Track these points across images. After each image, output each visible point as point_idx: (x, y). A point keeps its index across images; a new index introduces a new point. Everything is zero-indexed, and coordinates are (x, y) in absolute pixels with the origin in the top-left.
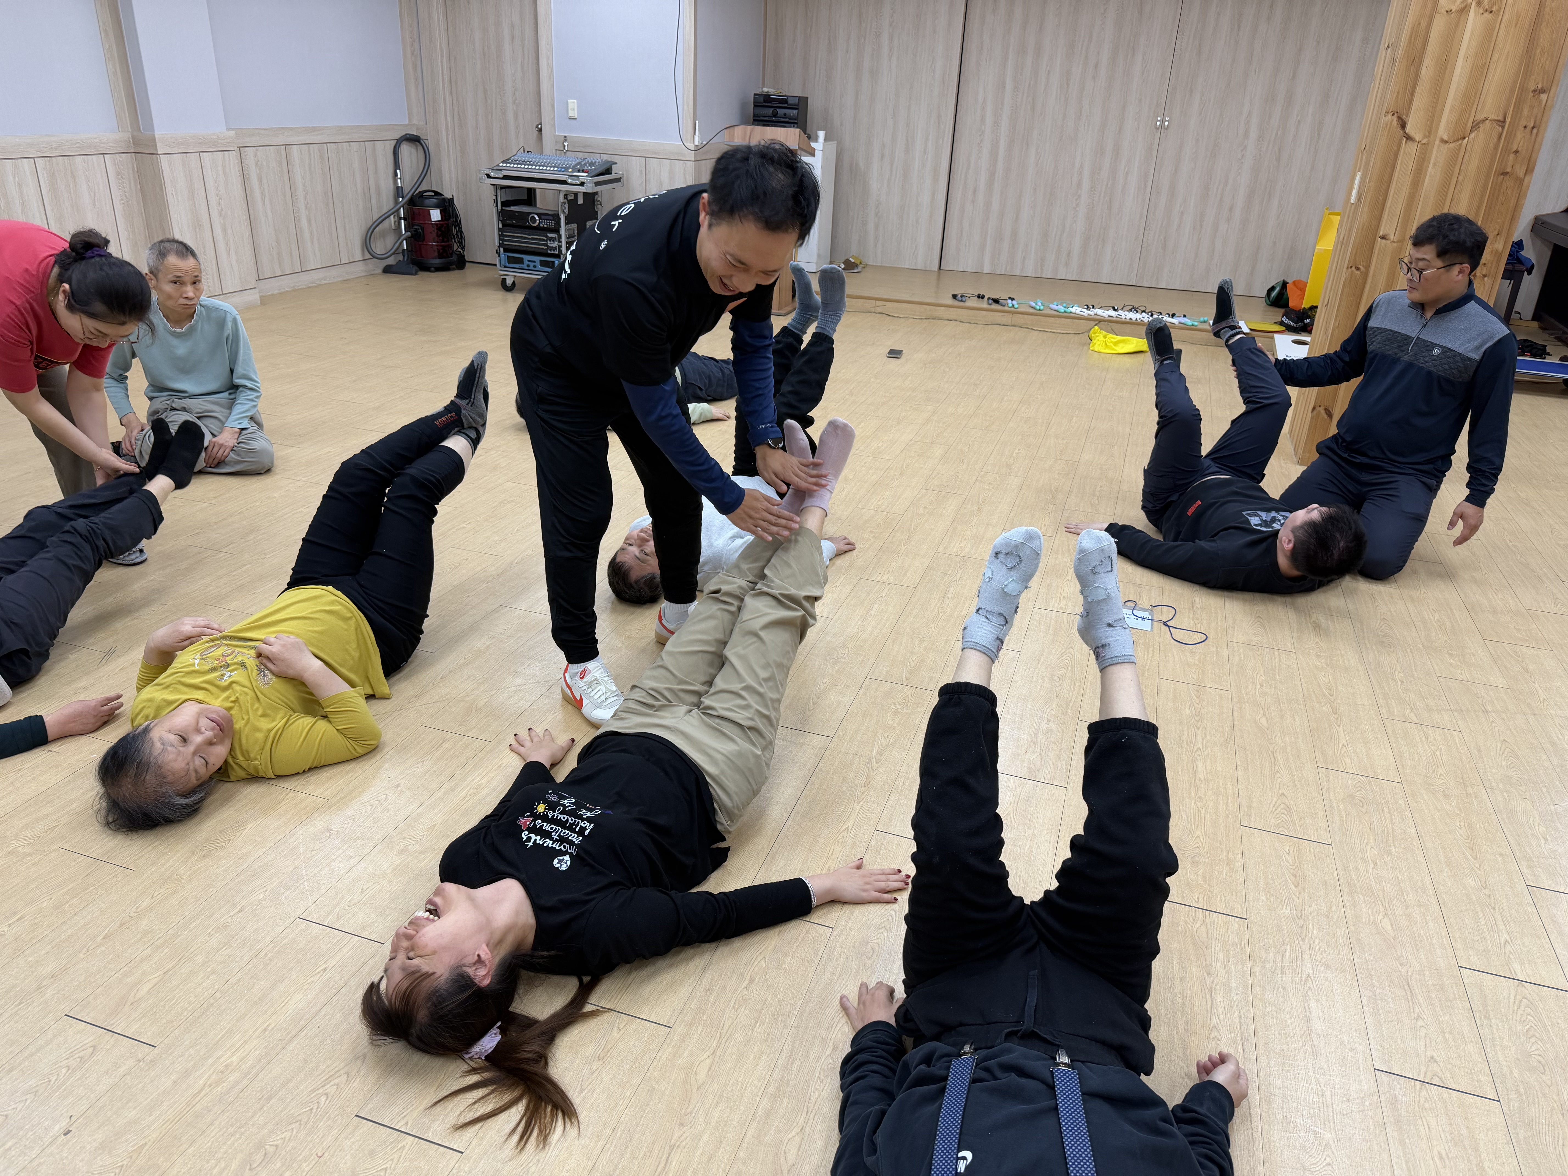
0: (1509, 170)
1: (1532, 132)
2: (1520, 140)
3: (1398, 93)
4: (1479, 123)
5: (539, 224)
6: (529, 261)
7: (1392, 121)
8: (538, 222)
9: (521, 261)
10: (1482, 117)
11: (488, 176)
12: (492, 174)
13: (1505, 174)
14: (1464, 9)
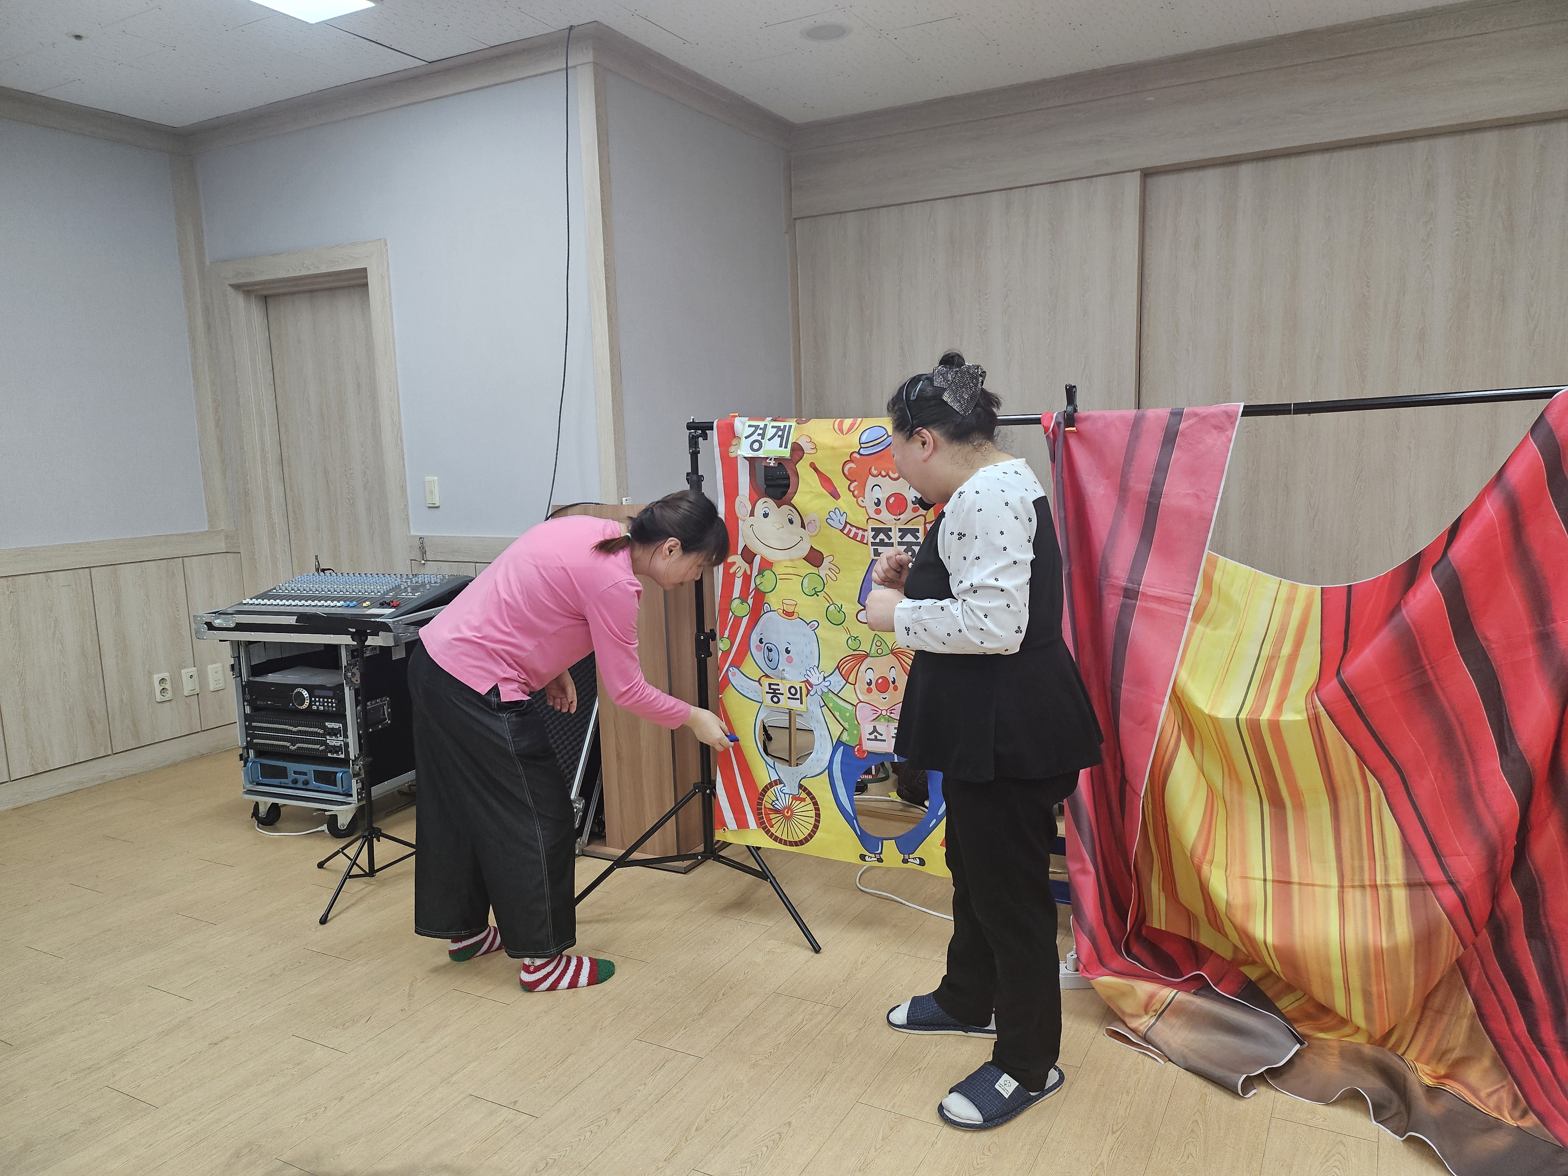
5: (310, 705)
6: (295, 773)
8: (308, 702)
9: (282, 773)
11: (210, 626)
12: (217, 622)
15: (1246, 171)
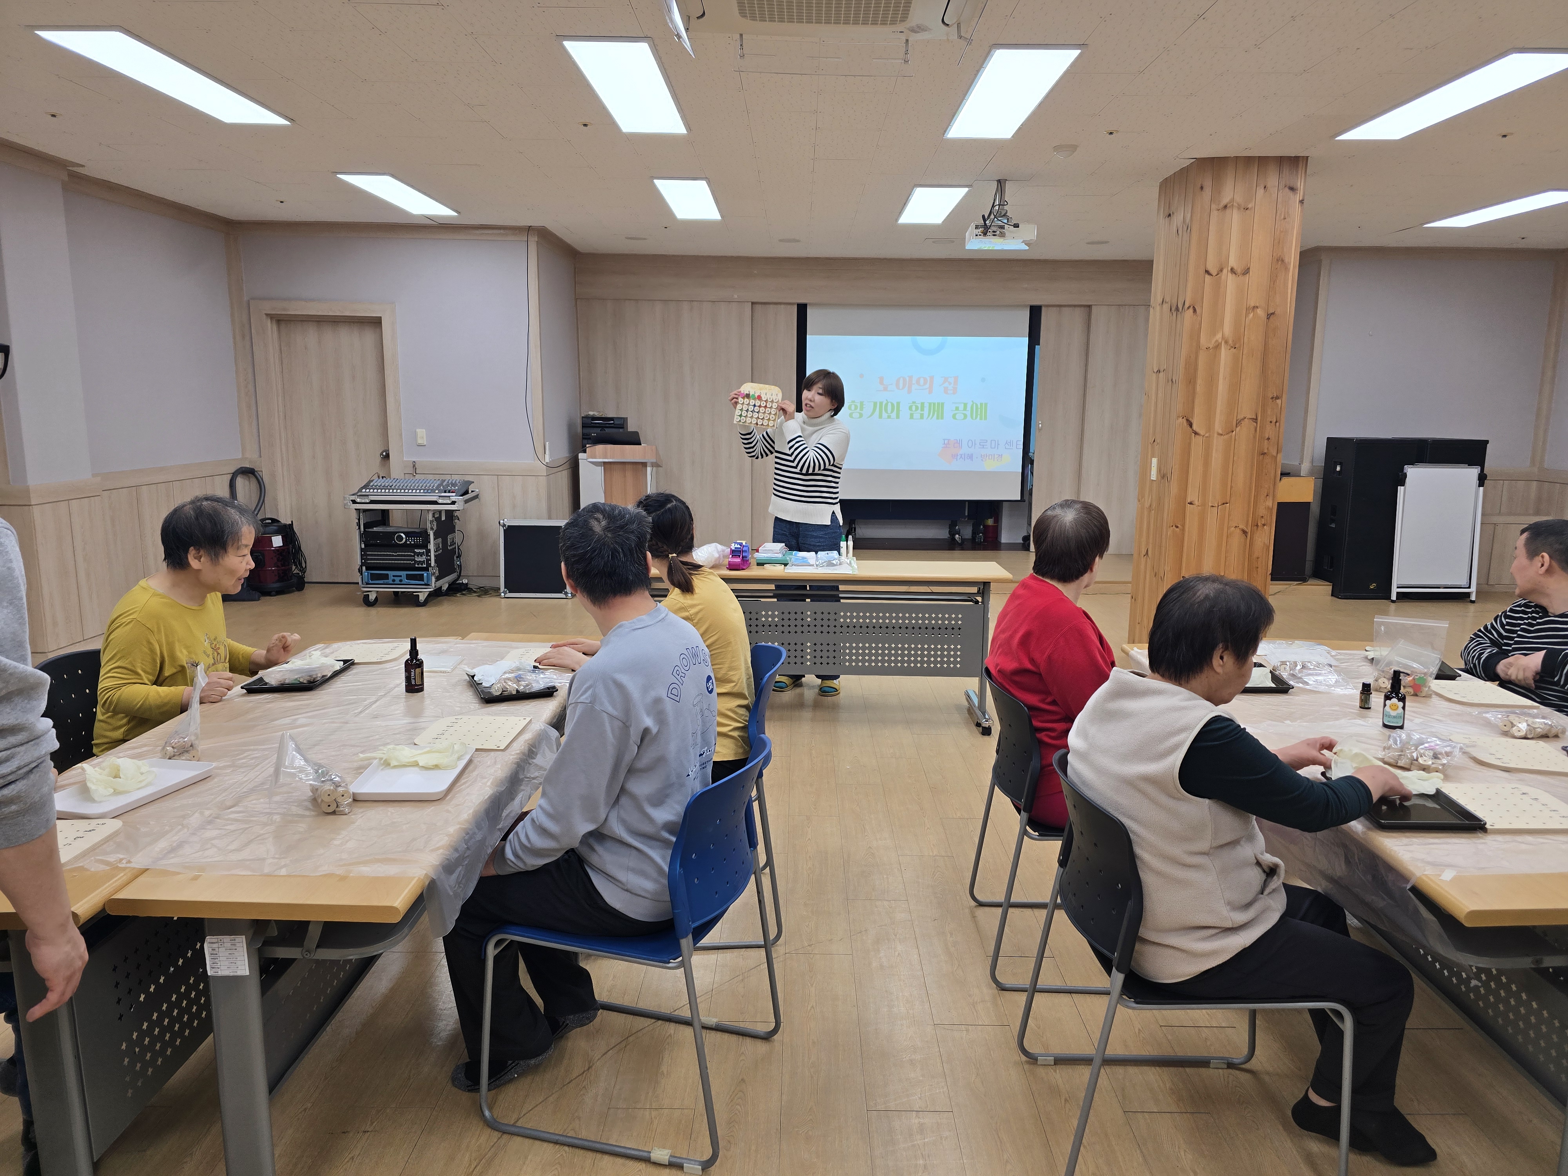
0: (1266, 451)
1: (1276, 425)
2: (1269, 431)
3: (1184, 403)
4: (1240, 421)
5: (406, 541)
6: (393, 576)
7: (1183, 423)
8: (404, 540)
9: (386, 577)
10: (1242, 417)
11: (354, 502)
12: (358, 500)
13: (1264, 454)
14: (1218, 347)
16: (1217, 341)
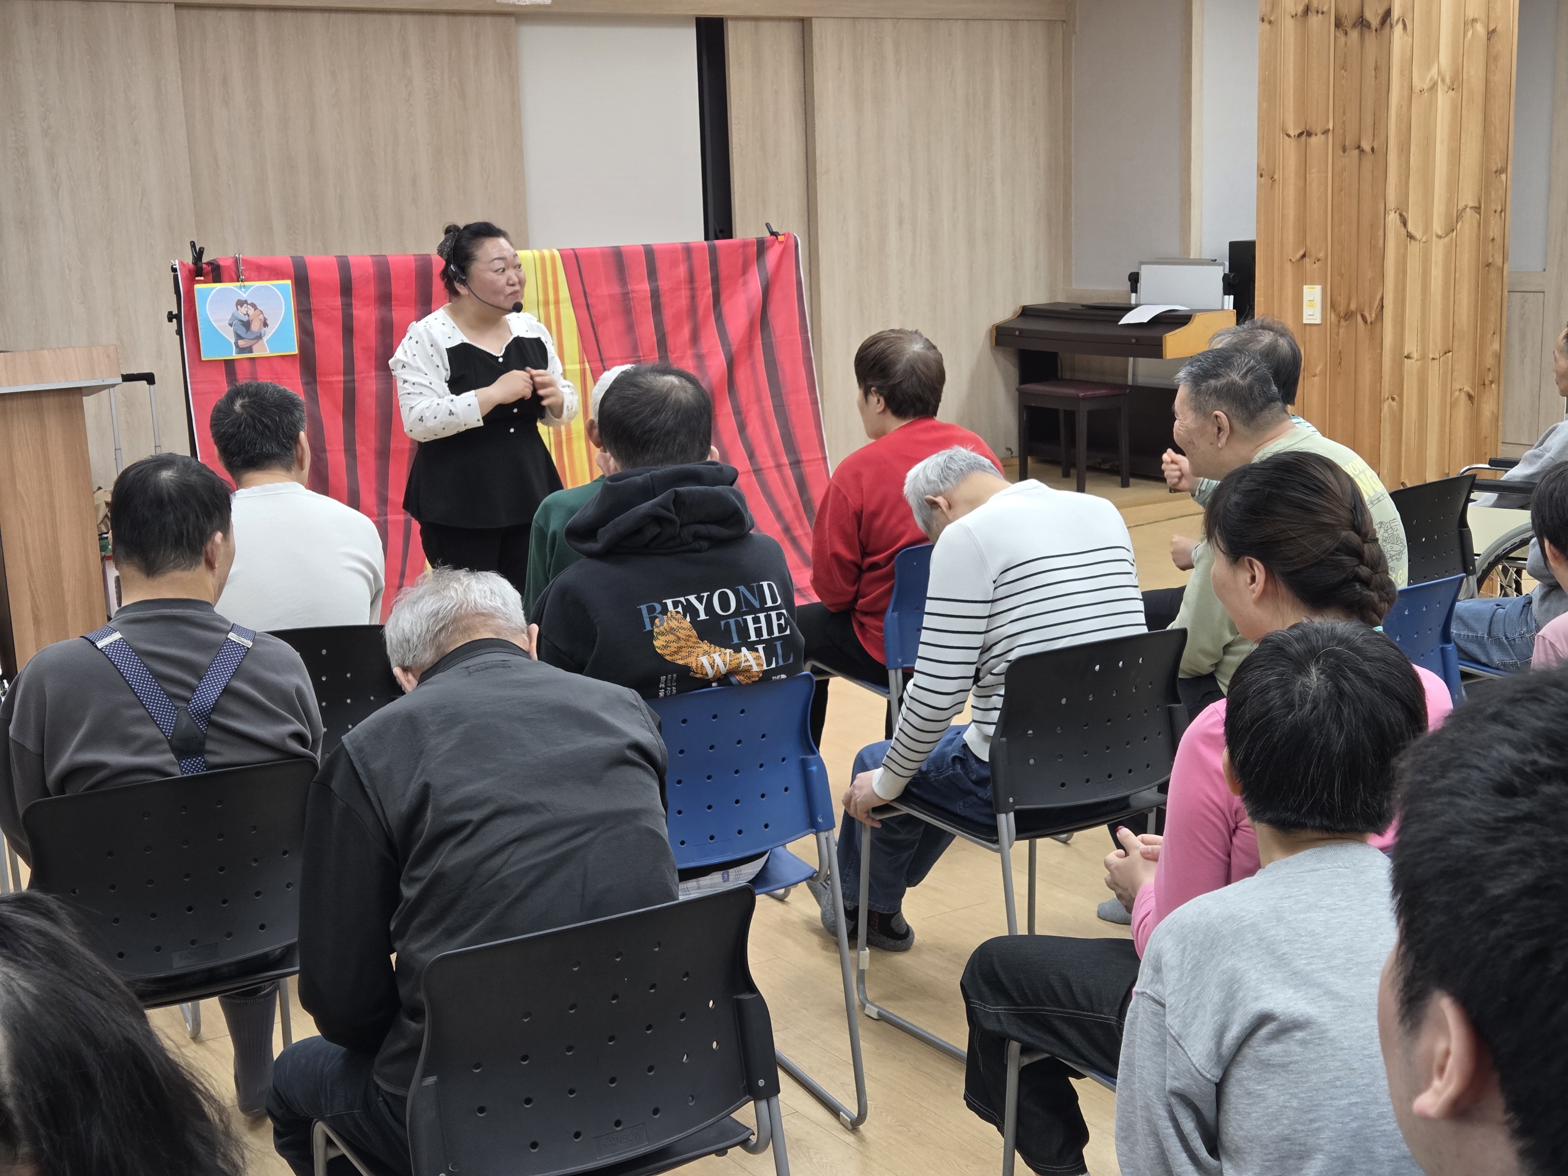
0: (1490, 261)
1: (1501, 216)
2: (1494, 226)
4: (1462, 212)
7: (1396, 220)
10: (1463, 205)
13: (1489, 265)
14: (1433, 87)
15: (260, 17)
16: (1432, 78)
